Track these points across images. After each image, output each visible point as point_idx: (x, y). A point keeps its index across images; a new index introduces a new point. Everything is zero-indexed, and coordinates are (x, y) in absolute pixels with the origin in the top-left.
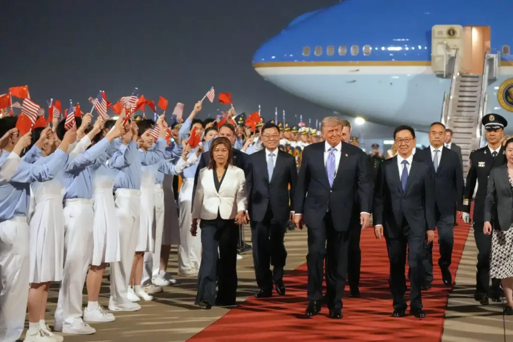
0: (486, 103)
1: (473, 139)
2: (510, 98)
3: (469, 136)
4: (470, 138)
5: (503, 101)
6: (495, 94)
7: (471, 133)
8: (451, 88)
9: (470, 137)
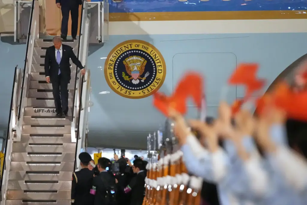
0: (85, 84)
1: (65, 144)
2: (127, 74)
3: (59, 140)
4: (62, 144)
5: (114, 79)
6: (101, 68)
7: (62, 135)
8: (26, 60)
9: (59, 142)
